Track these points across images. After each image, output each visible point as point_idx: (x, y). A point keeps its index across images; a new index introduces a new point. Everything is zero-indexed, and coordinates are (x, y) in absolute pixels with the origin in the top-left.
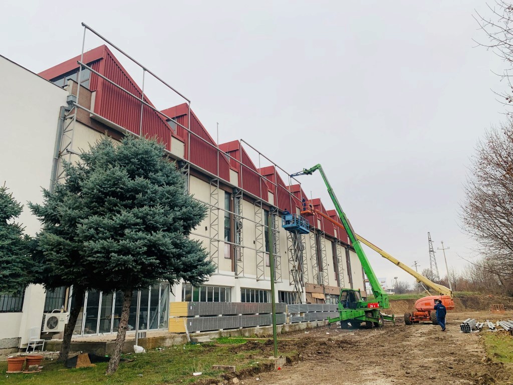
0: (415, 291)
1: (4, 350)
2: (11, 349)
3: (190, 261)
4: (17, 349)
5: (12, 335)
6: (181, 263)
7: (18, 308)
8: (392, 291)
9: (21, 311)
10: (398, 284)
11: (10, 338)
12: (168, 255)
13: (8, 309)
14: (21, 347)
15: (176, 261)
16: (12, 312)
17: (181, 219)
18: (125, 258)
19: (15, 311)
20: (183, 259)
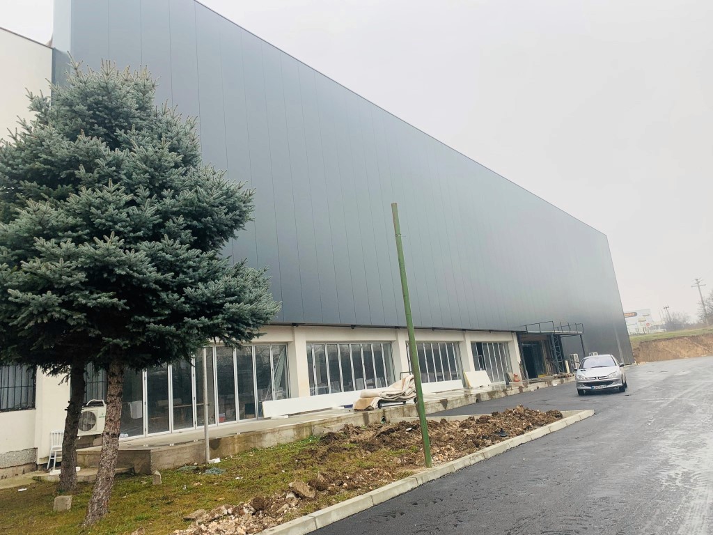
0: (698, 325)
1: (11, 469)
2: (24, 467)
3: (203, 295)
4: (34, 466)
5: (21, 445)
6: (183, 299)
7: (27, 403)
8: (662, 327)
9: (33, 407)
10: (671, 317)
11: (20, 449)
12: (144, 285)
13: (10, 406)
14: (39, 462)
15: (170, 296)
16: (18, 410)
17: (177, 214)
18: (41, 299)
19: (23, 409)
20: (188, 290)
